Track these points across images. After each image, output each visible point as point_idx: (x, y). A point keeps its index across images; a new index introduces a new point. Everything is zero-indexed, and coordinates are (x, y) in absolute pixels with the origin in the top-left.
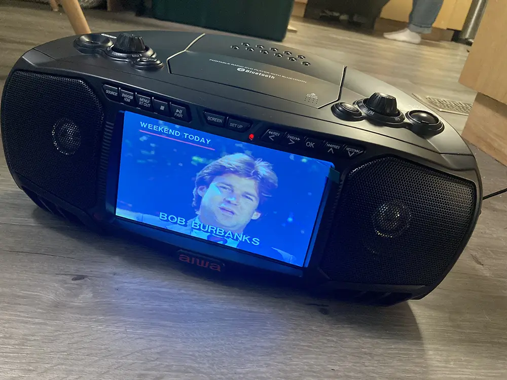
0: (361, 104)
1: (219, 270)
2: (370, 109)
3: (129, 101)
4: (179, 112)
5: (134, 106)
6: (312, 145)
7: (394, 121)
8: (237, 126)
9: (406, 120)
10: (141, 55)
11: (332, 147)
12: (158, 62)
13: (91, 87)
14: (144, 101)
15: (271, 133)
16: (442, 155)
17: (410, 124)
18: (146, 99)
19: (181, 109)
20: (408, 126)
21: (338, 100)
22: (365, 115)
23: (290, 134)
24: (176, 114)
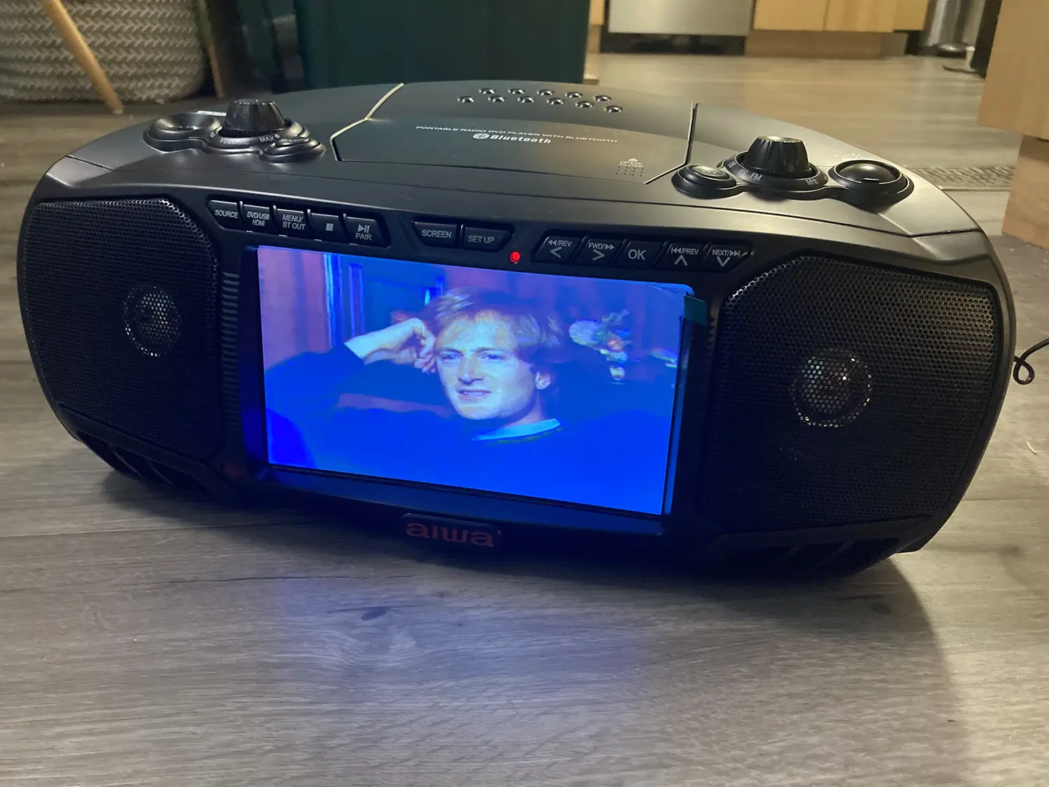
0: (733, 164)
1: (489, 543)
3: (262, 224)
4: (364, 229)
5: (274, 233)
6: (640, 254)
7: (805, 186)
8: (482, 239)
9: (831, 183)
10: (277, 135)
11: (682, 252)
12: (313, 143)
13: (183, 208)
14: (291, 218)
15: (555, 243)
16: (914, 239)
17: (841, 189)
18: (295, 215)
19: (368, 223)
20: (836, 194)
21: (686, 164)
22: (743, 184)
23: (593, 240)
24: (357, 235)
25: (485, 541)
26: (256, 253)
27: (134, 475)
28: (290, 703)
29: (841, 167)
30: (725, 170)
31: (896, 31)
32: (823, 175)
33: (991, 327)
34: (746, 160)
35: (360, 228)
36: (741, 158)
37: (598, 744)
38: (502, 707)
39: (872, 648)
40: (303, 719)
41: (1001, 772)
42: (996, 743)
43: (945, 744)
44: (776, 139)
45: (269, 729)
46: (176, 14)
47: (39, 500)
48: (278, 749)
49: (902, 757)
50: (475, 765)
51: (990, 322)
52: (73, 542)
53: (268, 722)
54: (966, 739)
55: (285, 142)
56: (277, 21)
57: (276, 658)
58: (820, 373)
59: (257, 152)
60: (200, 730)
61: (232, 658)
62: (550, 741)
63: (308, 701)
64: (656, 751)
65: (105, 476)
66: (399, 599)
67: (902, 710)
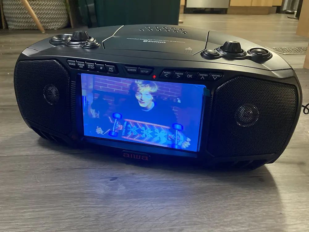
0: (219, 49)
1: (147, 159)
2: (224, 51)
3: (82, 67)
4: (111, 69)
5: (86, 69)
6: (190, 76)
7: (240, 56)
8: (145, 72)
9: (248, 55)
10: (87, 41)
11: (203, 76)
12: (97, 44)
13: (60, 63)
14: (90, 65)
15: (166, 73)
16: (272, 72)
17: (251, 56)
18: (91, 64)
19: (112, 67)
20: (249, 58)
21: (205, 49)
22: (222, 55)
23: (177, 72)
24: (109, 70)
25: (146, 159)
26: (81, 75)
27: (46, 139)
28: (89, 204)
29: (251, 50)
30: (216, 51)
31: (273, 6)
32: (245, 52)
33: (295, 98)
34: (223, 48)
35: (110, 68)
36: (221, 48)
37: (177, 218)
38: (149, 207)
39: (259, 192)
40: (93, 209)
41: (295, 229)
42: (294, 220)
43: (279, 220)
44: (231, 42)
45: (83, 212)
46: (60, 4)
47: (20, 145)
48: (85, 217)
49: (265, 224)
50: (141, 223)
51: (294, 96)
52: (30, 157)
53: (83, 209)
54: (285, 219)
55: (89, 43)
56: (89, 5)
57: (85, 191)
58: (243, 111)
59: (81, 46)
60: (64, 211)
61: (73, 191)
62: (163, 217)
63: (94, 203)
64: (194, 220)
65: (38, 138)
66: (121, 175)
67: (267, 210)
